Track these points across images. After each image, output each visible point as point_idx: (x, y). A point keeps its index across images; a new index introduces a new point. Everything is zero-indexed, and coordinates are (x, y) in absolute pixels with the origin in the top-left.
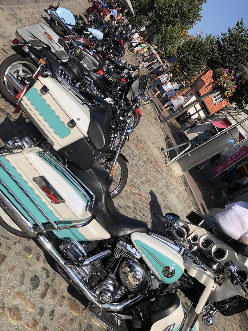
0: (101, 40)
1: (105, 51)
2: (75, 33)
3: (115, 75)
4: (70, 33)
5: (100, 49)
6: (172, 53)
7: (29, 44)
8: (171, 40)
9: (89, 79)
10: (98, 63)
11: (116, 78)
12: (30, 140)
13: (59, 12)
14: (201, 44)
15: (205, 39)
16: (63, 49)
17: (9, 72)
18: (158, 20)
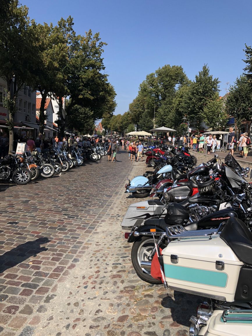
0: (173, 169)
1: (182, 173)
2: (154, 185)
3: (207, 183)
4: (151, 188)
5: (178, 176)
6: (226, 119)
7: (135, 228)
8: (215, 114)
9: (193, 205)
10: (187, 187)
11: (210, 184)
12: (203, 309)
13: (133, 184)
14: (239, 91)
15: (237, 85)
16: (157, 206)
17: (141, 261)
18: (193, 115)
